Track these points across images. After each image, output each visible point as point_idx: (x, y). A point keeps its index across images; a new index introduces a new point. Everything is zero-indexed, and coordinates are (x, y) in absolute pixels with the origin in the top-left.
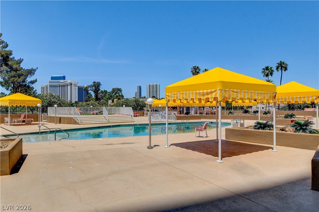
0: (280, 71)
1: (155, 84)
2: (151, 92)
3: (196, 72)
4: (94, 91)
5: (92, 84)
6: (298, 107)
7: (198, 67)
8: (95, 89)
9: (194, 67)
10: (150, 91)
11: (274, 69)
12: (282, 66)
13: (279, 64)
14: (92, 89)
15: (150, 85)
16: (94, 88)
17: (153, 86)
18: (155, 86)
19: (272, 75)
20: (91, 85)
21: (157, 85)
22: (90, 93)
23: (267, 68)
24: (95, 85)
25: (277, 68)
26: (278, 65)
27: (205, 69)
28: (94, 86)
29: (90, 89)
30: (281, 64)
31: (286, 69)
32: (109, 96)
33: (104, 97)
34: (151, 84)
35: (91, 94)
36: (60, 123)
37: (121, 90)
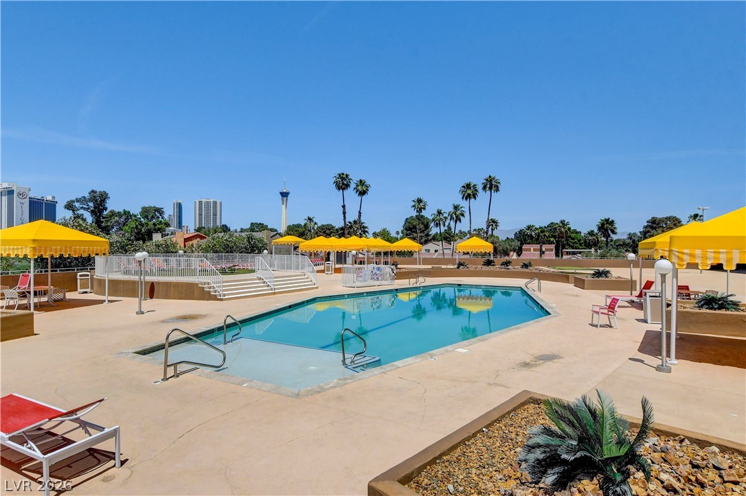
0: (488, 192)
1: (212, 200)
2: (203, 216)
3: (343, 184)
4: (93, 212)
5: (87, 195)
6: (504, 250)
7: (347, 176)
8: (95, 208)
9: (340, 175)
10: (200, 215)
11: (480, 187)
12: (491, 185)
13: (487, 180)
14: (85, 206)
15: (200, 203)
16: (91, 204)
17: (208, 203)
18: (212, 204)
19: (475, 198)
20: (84, 197)
21: (215, 203)
22: (82, 215)
23: (468, 186)
24: (95, 197)
25: (484, 188)
26: (485, 181)
27: (359, 180)
28: (93, 199)
29: (81, 206)
30: (491, 180)
31: (497, 190)
32: (137, 223)
33: (124, 224)
34: (203, 201)
35: (84, 217)
36: (151, 297)
37: (163, 212)
